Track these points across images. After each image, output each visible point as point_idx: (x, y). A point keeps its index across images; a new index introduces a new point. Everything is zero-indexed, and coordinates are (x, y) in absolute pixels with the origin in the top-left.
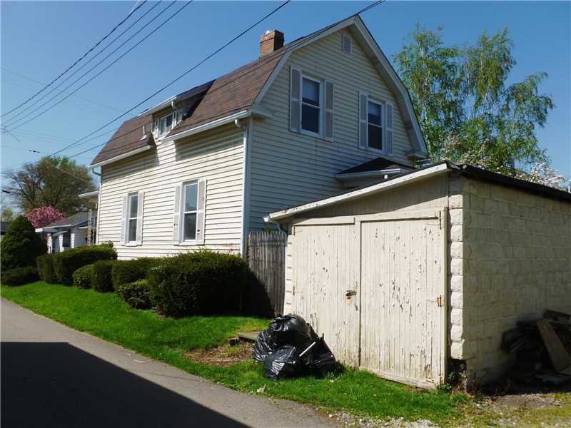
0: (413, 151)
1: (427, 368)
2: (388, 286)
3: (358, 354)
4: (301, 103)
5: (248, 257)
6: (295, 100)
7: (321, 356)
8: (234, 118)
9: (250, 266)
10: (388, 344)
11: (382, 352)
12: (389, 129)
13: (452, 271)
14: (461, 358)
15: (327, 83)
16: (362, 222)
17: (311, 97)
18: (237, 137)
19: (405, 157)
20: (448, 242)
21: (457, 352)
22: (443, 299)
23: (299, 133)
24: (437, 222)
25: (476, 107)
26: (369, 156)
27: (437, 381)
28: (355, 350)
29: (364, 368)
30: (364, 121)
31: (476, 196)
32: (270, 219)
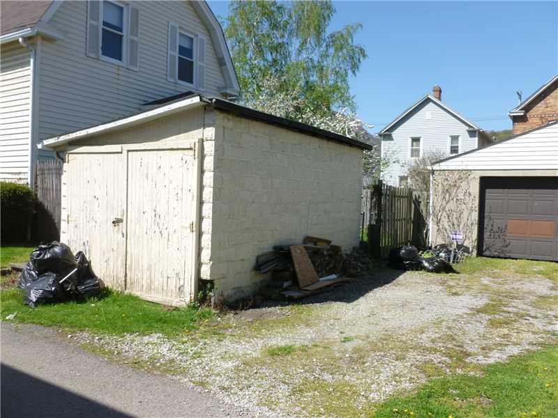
0: (225, 88)
1: (180, 289)
2: (150, 214)
3: (124, 279)
4: (101, 26)
5: (37, 187)
6: (94, 23)
7: (85, 283)
8: (18, 35)
9: (38, 196)
10: (150, 268)
11: (145, 277)
12: (201, 64)
13: (204, 199)
14: (209, 278)
15: (133, 9)
16: (128, 151)
17: (114, 22)
18: (24, 58)
19: (218, 93)
20: (202, 172)
21: (206, 274)
22: (194, 225)
23: (99, 60)
24: (191, 152)
25: (300, 51)
26: (178, 90)
27: (188, 300)
28: (122, 275)
29: (130, 291)
30: (174, 53)
31: (231, 130)
32: (43, 146)
